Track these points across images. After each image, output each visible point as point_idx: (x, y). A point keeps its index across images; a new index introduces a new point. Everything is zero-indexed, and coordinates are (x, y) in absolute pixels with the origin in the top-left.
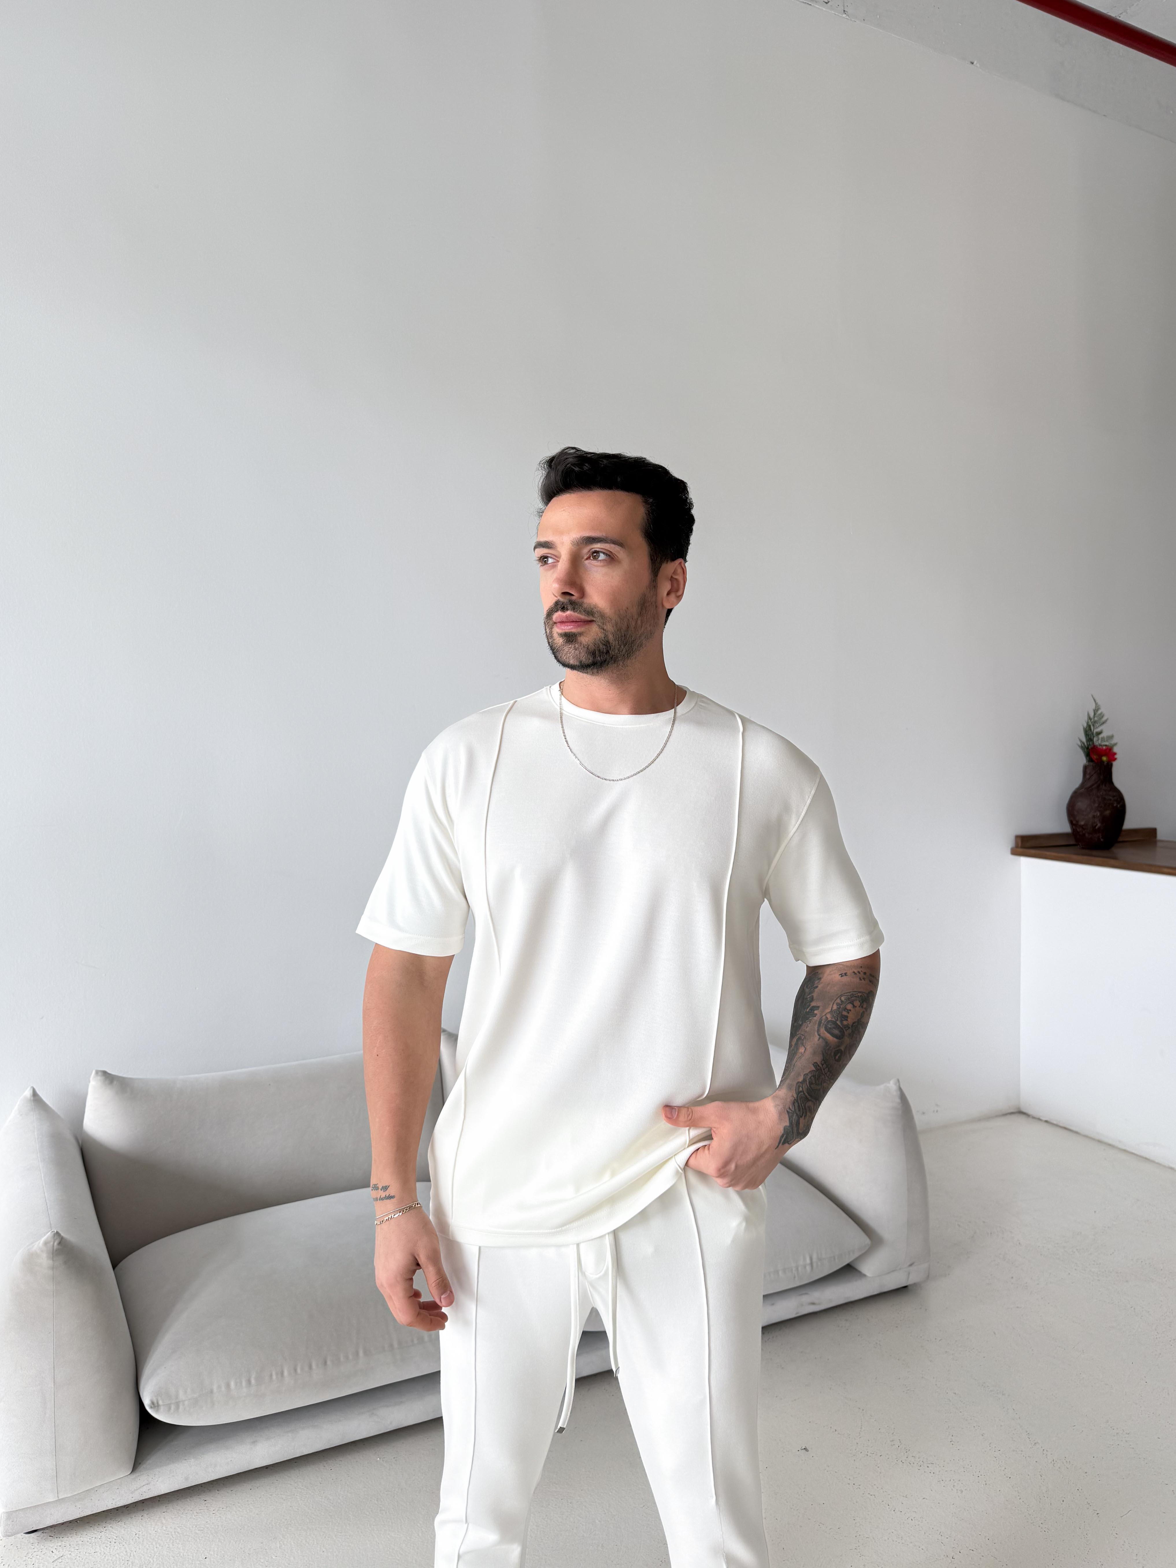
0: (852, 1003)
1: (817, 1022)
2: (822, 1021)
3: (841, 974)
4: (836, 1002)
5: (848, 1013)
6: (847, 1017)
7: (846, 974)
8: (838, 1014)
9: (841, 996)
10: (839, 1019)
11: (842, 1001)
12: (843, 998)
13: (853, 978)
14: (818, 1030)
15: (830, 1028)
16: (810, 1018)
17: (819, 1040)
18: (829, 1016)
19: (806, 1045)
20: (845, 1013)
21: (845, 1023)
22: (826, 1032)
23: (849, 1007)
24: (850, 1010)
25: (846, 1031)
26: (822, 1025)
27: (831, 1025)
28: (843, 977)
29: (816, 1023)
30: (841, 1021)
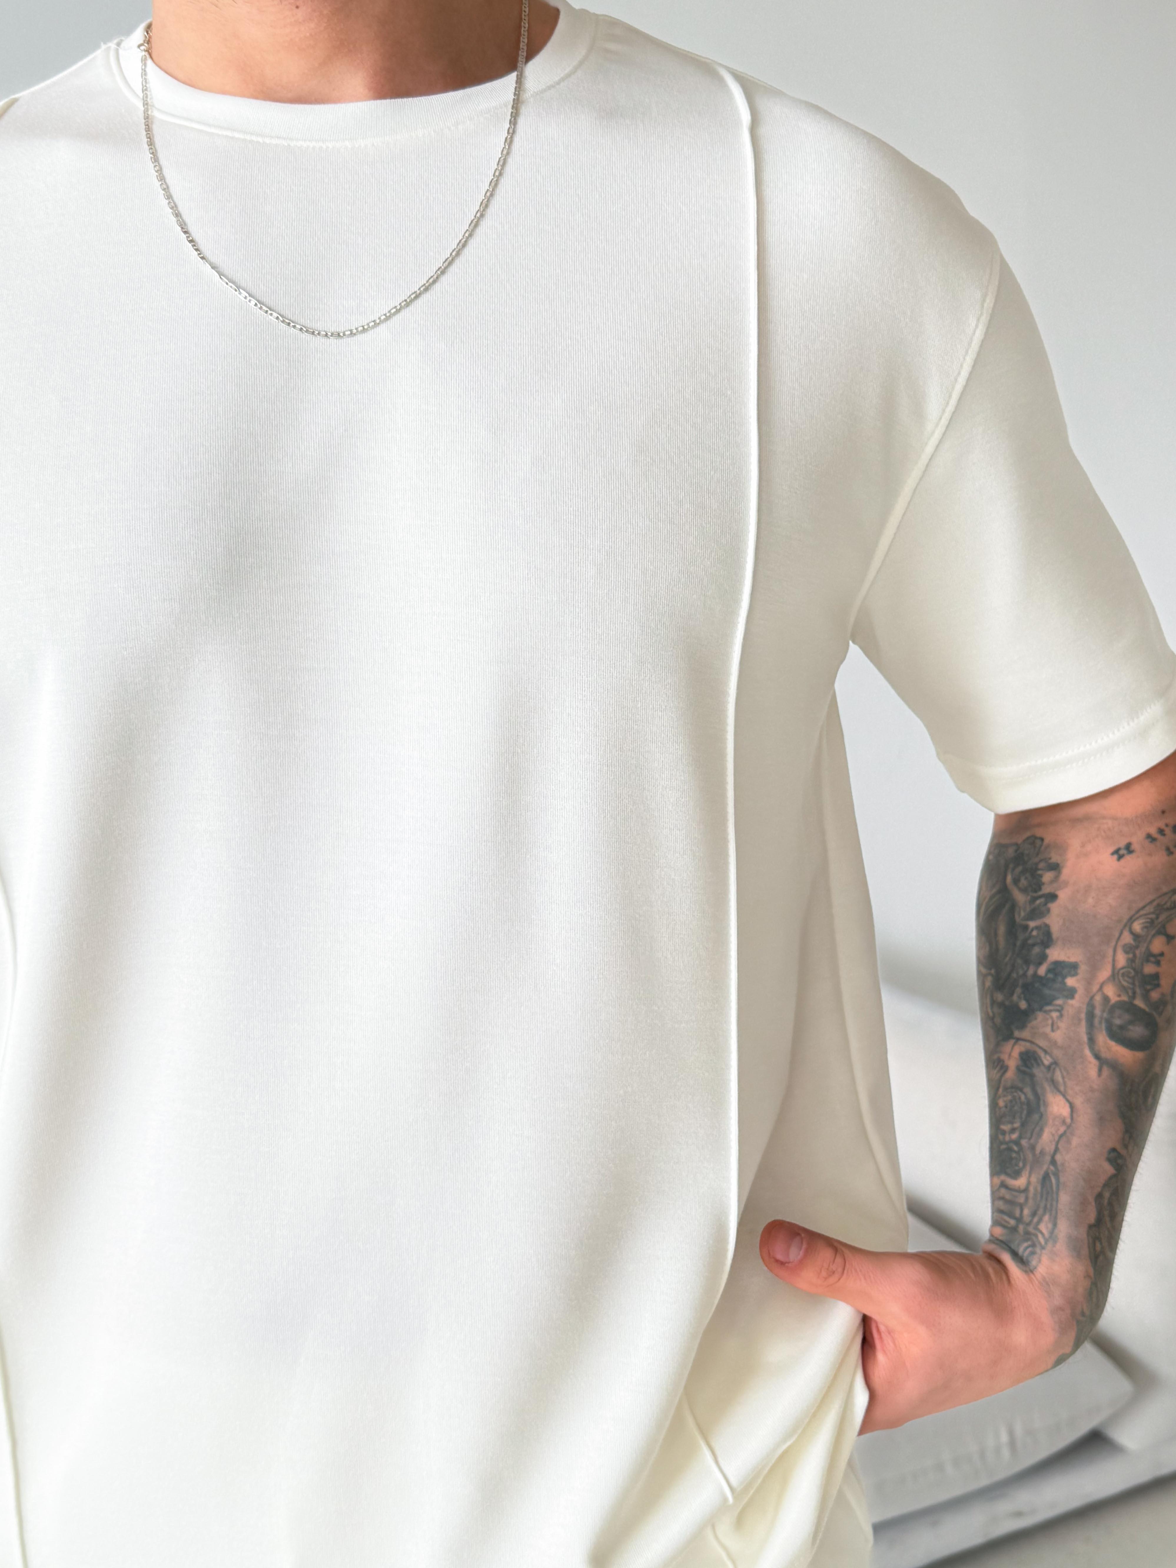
0: (1162, 931)
1: (1083, 1016)
2: (1098, 1012)
3: (1116, 852)
4: (1121, 943)
5: (1158, 963)
6: (1156, 976)
7: (1129, 848)
8: (1133, 978)
9: (1131, 920)
10: (1138, 991)
11: (1136, 936)
12: (1137, 927)
13: (1150, 855)
14: (1092, 1041)
15: (1121, 1027)
16: (1059, 1002)
17: (1100, 1070)
18: (1110, 991)
19: (1070, 1092)
20: (1149, 969)
21: (1155, 995)
22: (1112, 1044)
23: (1158, 945)
24: (1162, 954)
25: (1160, 1014)
26: (1096, 1021)
27: (1119, 1017)
28: (1123, 861)
29: (1080, 1020)
30: (1146, 997)
